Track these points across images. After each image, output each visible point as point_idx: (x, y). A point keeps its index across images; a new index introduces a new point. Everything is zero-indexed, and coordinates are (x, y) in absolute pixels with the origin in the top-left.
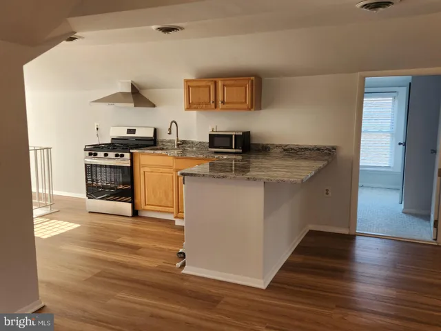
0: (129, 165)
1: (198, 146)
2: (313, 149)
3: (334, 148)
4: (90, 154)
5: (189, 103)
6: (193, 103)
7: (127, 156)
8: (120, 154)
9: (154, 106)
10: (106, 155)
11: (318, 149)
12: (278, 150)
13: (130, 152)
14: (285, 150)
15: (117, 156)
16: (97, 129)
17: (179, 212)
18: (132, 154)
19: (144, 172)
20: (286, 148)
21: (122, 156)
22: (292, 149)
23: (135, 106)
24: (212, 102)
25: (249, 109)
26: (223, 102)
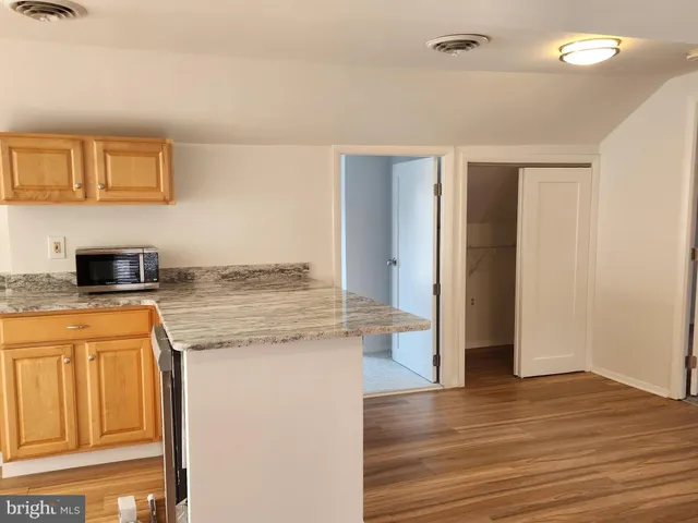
1: (15, 282)
2: (273, 271)
3: (306, 267)
5: (13, 188)
6: (23, 188)
11: (282, 271)
12: (211, 277)
14: (224, 277)
17: (20, 445)
20: (227, 272)
22: (237, 274)
24: (75, 186)
25: (166, 201)
26: (105, 187)
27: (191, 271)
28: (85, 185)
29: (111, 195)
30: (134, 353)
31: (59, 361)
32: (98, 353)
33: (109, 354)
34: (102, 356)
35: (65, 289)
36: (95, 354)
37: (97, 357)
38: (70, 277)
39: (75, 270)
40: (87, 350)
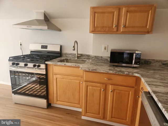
0: (45, 73)
1: (93, 58)
4: (13, 64)
5: (94, 27)
6: (97, 27)
7: (43, 66)
8: (37, 64)
9: (60, 30)
10: (26, 65)
13: (45, 64)
15: (34, 66)
16: (21, 45)
17: (86, 112)
18: (47, 65)
19: (57, 78)
21: (39, 66)
23: (48, 28)
24: (114, 26)
25: (148, 32)
26: (125, 26)
27: (150, 61)
28: (118, 26)
29: (126, 30)
30: (128, 93)
31: (101, 90)
32: (114, 90)
33: (118, 91)
34: (115, 91)
35: (106, 62)
36: (113, 89)
37: (113, 91)
38: (108, 58)
39: (110, 56)
40: (110, 88)
